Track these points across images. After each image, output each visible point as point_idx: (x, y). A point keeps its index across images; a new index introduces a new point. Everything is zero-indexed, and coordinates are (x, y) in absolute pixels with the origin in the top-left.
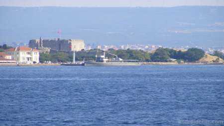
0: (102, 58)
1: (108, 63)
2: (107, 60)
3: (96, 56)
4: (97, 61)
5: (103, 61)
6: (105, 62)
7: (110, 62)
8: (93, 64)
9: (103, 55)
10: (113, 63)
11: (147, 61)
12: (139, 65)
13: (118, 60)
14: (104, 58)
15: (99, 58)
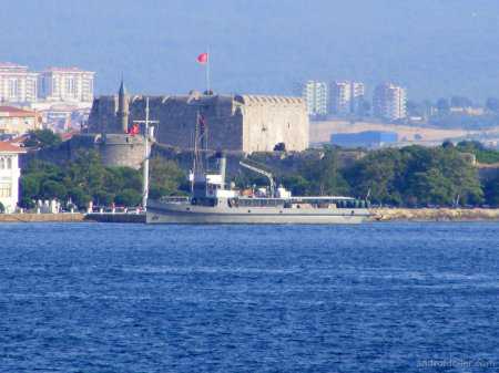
0: (215, 187)
1: (234, 210)
3: (192, 177)
4: (194, 202)
8: (180, 213)
9: (216, 171)
11: (472, 201)
12: (356, 220)
13: (277, 194)
14: (219, 187)
15: (201, 186)
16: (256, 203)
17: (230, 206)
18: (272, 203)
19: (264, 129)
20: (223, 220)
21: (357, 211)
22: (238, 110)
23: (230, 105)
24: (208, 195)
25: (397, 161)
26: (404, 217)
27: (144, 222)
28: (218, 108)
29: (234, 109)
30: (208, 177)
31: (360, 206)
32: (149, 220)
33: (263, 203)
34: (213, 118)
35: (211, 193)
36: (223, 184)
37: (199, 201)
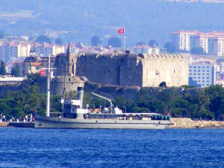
0: (76, 107)
1: (87, 121)
2: (86, 111)
3: (62, 101)
5: (75, 116)
6: (80, 119)
7: (94, 116)
9: (78, 98)
10: (100, 121)
13: (114, 112)
14: (79, 107)
15: (68, 106)
16: (100, 117)
17: (85, 118)
18: (110, 117)
19: (157, 74)
20: (80, 126)
21: (162, 122)
22: (140, 62)
23: (136, 59)
24: (72, 112)
25: (221, 93)
26: (214, 126)
27: (34, 127)
28: (128, 61)
29: (138, 62)
30: (72, 101)
31: (164, 119)
32: (36, 126)
33: (105, 117)
34: (125, 67)
35: (74, 110)
36: (81, 105)
37: (67, 115)
